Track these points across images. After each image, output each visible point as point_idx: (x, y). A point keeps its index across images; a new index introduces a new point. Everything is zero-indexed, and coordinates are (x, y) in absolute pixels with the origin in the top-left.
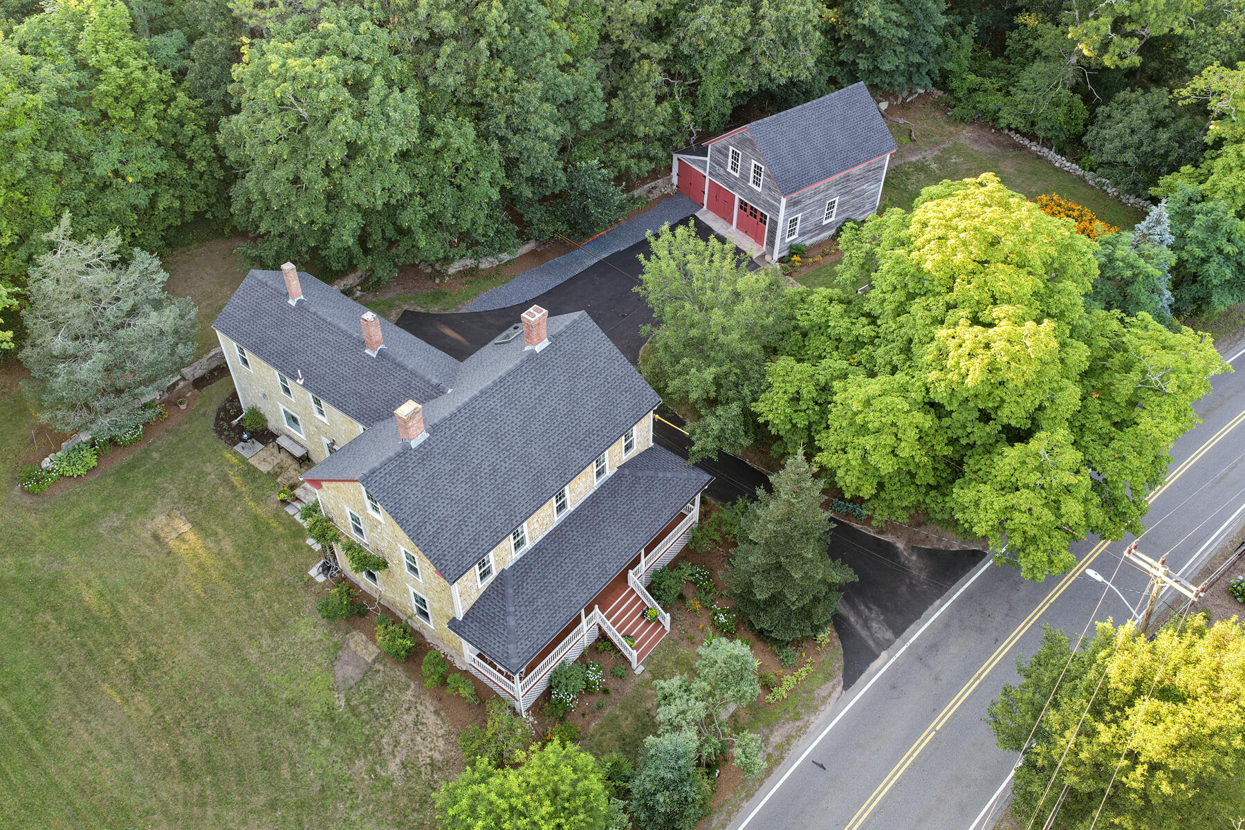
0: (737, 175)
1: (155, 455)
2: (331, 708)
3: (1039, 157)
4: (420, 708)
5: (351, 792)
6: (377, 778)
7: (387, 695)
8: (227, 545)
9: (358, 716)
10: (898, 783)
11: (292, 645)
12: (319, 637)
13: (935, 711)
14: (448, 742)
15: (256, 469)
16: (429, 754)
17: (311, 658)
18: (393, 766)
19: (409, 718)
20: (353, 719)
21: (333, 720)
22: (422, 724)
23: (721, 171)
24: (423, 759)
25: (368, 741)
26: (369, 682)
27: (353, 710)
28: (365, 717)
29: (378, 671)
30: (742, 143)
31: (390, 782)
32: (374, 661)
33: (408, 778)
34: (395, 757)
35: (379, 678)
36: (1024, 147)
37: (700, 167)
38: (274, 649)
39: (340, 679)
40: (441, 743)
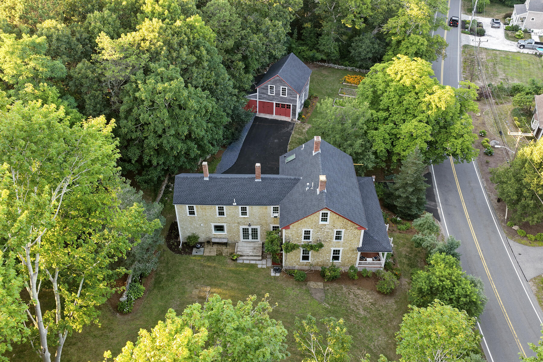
0: (274, 95)
1: (163, 273)
2: (326, 309)
3: (330, 67)
4: (352, 291)
5: (359, 328)
6: (361, 319)
7: (338, 294)
8: (232, 285)
9: (336, 306)
10: (476, 235)
11: (293, 299)
12: (298, 291)
13: (464, 214)
14: (370, 295)
15: (211, 257)
16: (368, 302)
17: (303, 299)
18: (362, 312)
19: (352, 296)
20: (336, 308)
21: (330, 312)
22: (357, 295)
23: (265, 96)
24: (368, 305)
25: (347, 311)
26: (328, 294)
27: (332, 305)
28: (338, 305)
29: (328, 289)
30: (275, 82)
31: (366, 317)
32: (324, 287)
33: (369, 313)
34: (359, 310)
35: (330, 291)
36: (323, 66)
37: (253, 98)
38: (289, 304)
39: (319, 299)
40: (368, 296)
